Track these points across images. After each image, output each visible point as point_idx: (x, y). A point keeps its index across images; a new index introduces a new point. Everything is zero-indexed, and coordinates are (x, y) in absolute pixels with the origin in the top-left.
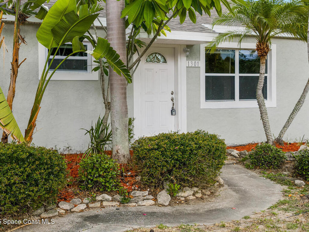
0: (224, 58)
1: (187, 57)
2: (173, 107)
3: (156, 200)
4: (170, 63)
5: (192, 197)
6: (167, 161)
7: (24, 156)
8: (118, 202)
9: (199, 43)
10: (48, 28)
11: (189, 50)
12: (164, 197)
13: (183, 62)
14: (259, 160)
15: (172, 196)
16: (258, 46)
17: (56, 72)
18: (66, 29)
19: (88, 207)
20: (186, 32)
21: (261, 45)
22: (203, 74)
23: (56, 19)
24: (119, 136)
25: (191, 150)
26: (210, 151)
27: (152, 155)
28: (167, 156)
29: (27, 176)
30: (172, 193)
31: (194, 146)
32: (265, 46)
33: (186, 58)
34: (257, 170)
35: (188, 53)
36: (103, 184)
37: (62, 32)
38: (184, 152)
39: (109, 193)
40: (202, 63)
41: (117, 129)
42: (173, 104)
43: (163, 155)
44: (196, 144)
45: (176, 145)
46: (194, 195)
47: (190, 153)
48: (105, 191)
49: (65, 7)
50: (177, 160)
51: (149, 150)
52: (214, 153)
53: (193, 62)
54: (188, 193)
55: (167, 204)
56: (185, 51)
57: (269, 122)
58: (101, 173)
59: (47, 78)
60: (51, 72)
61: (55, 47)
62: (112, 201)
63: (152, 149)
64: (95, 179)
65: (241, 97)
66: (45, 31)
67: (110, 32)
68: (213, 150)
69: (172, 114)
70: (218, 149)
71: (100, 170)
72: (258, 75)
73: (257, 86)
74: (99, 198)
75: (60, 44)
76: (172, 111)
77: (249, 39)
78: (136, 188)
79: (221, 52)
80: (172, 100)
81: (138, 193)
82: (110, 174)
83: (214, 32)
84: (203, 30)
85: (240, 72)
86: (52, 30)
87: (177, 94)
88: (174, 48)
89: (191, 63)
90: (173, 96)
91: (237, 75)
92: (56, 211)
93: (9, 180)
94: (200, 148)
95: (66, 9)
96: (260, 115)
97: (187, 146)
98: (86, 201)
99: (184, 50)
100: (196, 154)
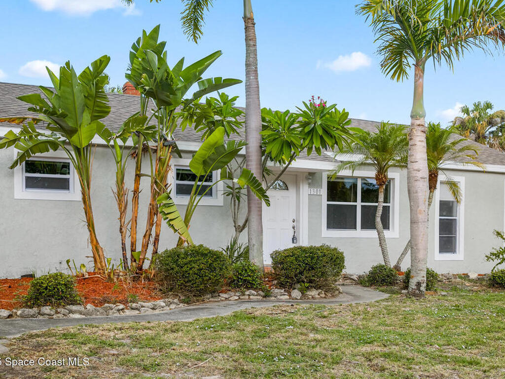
0: (348, 186)
1: (309, 184)
2: (294, 235)
3: (290, 295)
4: (292, 191)
5: (317, 296)
6: (299, 265)
7: (206, 252)
8: (261, 296)
9: (321, 171)
10: (199, 158)
11: (311, 177)
12: (296, 293)
13: (305, 190)
14: (374, 279)
15: (303, 293)
16: (376, 175)
17: (203, 198)
18: (214, 160)
19: (239, 298)
20: (310, 161)
21: (379, 175)
22: (325, 202)
23: (207, 151)
24: (255, 251)
25: (317, 257)
26: (332, 259)
27: (288, 260)
28: (300, 261)
29: (210, 265)
30: (302, 291)
31: (320, 254)
32: (383, 176)
33: (308, 186)
34: (372, 287)
35: (310, 181)
36: (251, 281)
37: (211, 162)
38: (312, 258)
39: (255, 289)
40: (324, 191)
41: (254, 245)
42: (295, 232)
43: (296, 259)
44: (321, 252)
45: (306, 253)
46: (319, 294)
47: (317, 260)
48: (251, 288)
49: (215, 141)
50: (307, 264)
51: (285, 257)
52: (335, 261)
53: (315, 189)
54: (314, 293)
55: (299, 298)
56: (308, 179)
57: (388, 249)
58: (249, 273)
59: (195, 204)
60: (198, 198)
61: (203, 174)
62: (257, 295)
63: (288, 256)
64: (244, 278)
65: (363, 227)
66: (197, 161)
67: (250, 163)
68: (335, 257)
69: (293, 242)
70: (338, 258)
71: (248, 271)
72: (376, 204)
73: (376, 213)
74: (247, 293)
75: (208, 172)
76: (293, 239)
77: (366, 167)
78: (274, 288)
79: (345, 181)
80: (294, 228)
81: (277, 291)
82: (255, 274)
83: (336, 161)
84: (326, 159)
85: (362, 201)
86: (204, 161)
87: (298, 221)
88: (296, 175)
89: (313, 191)
90: (295, 224)
91: (359, 204)
92: (218, 298)
93: (199, 266)
94: (324, 256)
95: (216, 143)
96: (379, 242)
97: (315, 254)
98: (237, 294)
99: (306, 178)
100: (321, 260)
